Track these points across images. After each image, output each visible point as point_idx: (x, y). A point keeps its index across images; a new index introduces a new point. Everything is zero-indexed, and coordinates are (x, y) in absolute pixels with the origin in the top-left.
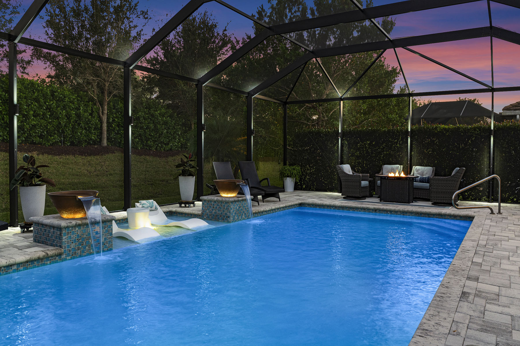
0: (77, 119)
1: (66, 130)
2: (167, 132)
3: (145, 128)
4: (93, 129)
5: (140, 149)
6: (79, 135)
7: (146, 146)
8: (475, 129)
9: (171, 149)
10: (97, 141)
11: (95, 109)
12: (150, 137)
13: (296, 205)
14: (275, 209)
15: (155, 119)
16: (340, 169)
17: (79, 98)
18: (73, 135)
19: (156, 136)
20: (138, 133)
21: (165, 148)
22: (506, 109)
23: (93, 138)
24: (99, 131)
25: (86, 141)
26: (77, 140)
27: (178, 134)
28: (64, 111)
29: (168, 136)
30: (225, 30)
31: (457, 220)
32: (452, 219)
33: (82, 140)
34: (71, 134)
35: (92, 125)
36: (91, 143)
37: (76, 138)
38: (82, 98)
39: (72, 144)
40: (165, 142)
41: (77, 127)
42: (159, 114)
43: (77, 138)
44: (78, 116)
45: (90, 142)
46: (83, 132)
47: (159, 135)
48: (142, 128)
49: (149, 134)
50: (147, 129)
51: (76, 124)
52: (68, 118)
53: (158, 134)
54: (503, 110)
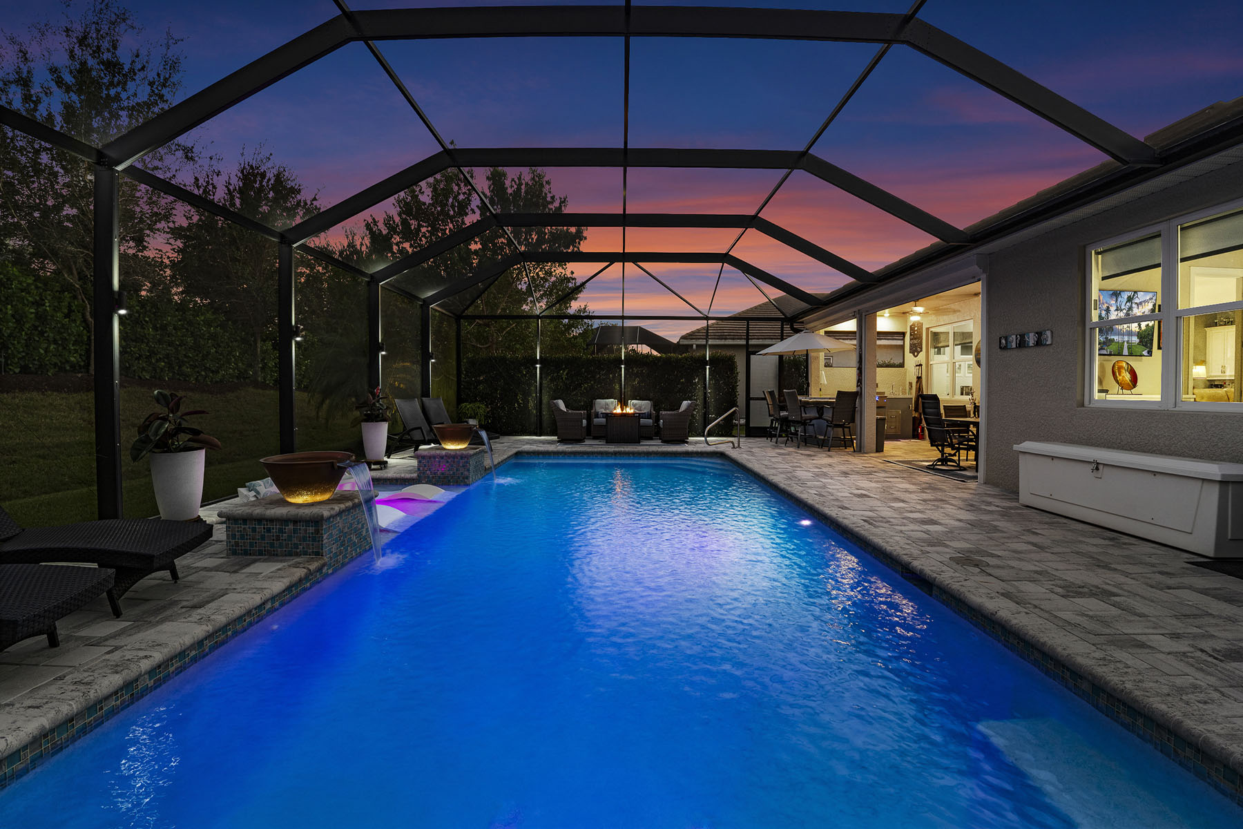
0: (37, 324)
1: (13, 344)
2: (216, 352)
3: (178, 343)
4: (72, 342)
5: (167, 379)
6: (42, 354)
7: (178, 374)
8: (686, 359)
9: (221, 381)
10: (80, 365)
11: (76, 306)
12: (186, 360)
13: (512, 456)
14: (502, 462)
15: (194, 330)
16: (556, 406)
17: (40, 285)
18: (27, 354)
19: (196, 358)
20: (163, 352)
21: (212, 378)
22: (683, 338)
23: (72, 359)
24: (84, 347)
25: (55, 365)
26: (36, 362)
27: (234, 357)
28: (9, 307)
29: (218, 359)
30: (315, 199)
31: (704, 457)
32: (700, 457)
33: (48, 363)
34: (23, 352)
35: (69, 335)
36: (68, 368)
37: (34, 360)
38: (46, 284)
39: (25, 370)
40: (213, 369)
41: (38, 339)
42: (203, 321)
43: (37, 358)
44: (41, 317)
45: (65, 368)
46: (52, 347)
47: (203, 356)
48: (170, 344)
49: (185, 355)
50: (180, 345)
51: (33, 332)
52: (18, 322)
53: (201, 355)
54: (681, 338)
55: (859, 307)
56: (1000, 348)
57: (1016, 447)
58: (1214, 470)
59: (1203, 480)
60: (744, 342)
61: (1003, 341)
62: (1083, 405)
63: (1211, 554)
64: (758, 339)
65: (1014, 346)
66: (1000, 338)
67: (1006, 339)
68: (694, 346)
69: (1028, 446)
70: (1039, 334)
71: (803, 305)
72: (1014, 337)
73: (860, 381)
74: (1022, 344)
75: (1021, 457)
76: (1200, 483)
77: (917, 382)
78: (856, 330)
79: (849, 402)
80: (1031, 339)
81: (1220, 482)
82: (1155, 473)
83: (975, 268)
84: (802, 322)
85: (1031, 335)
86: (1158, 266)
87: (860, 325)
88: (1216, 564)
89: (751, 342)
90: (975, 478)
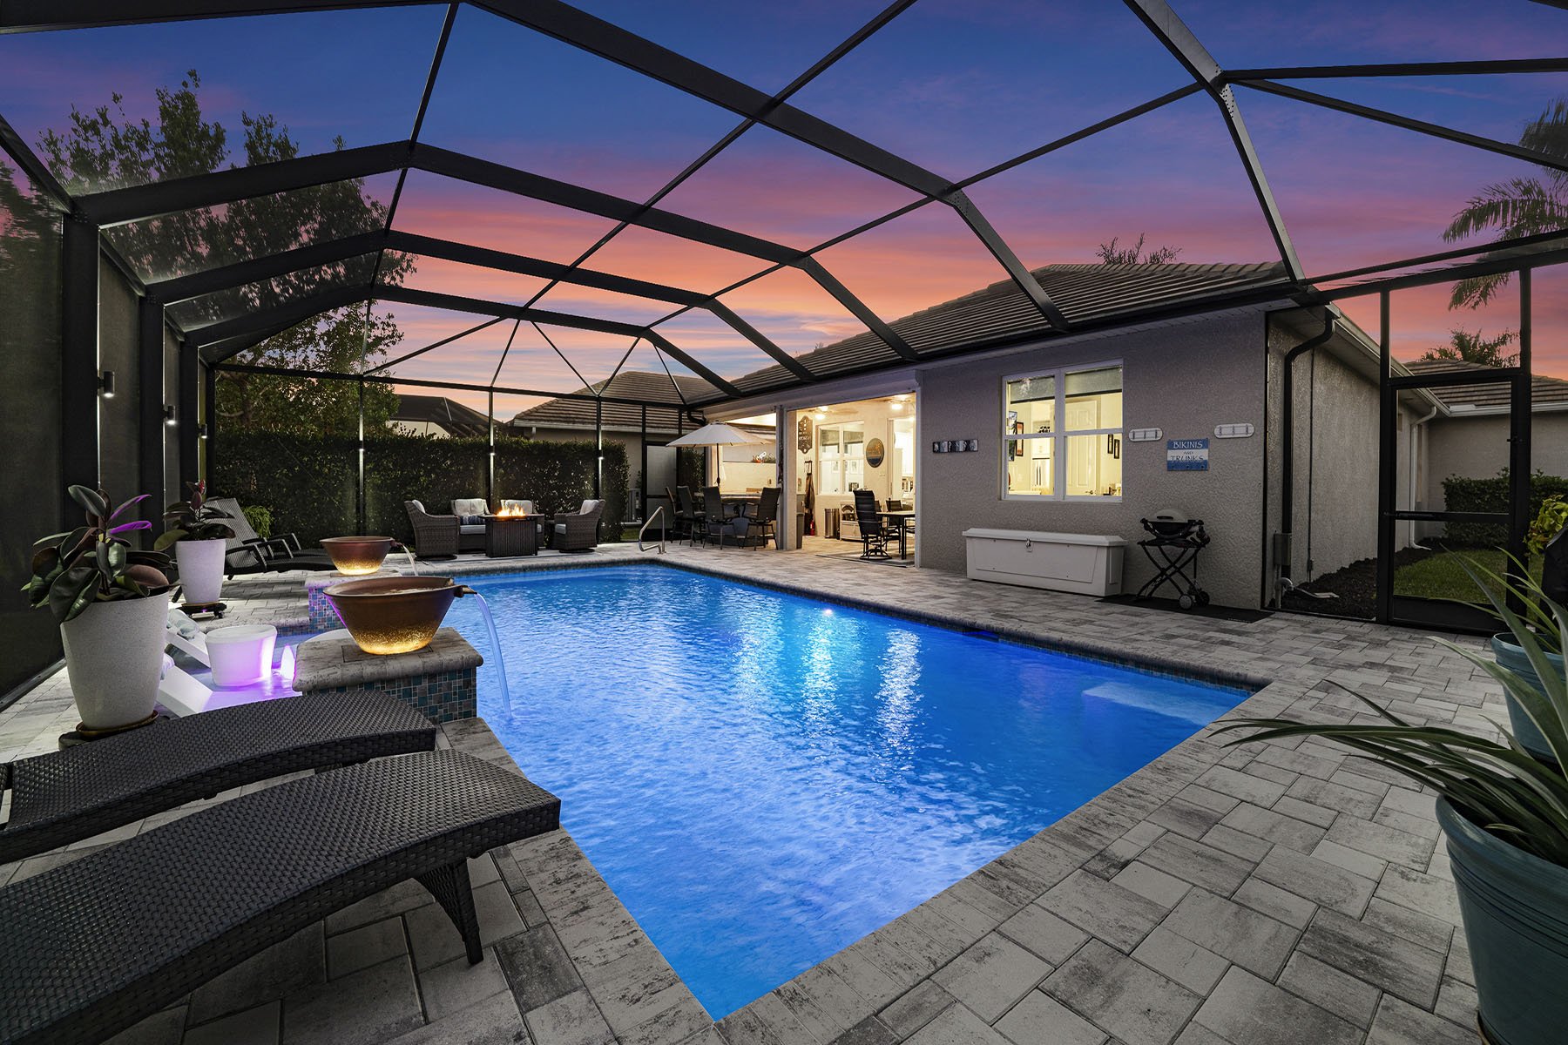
22: (518, 417)
54: (515, 418)
55: (781, 403)
56: (934, 451)
57: (964, 533)
58: (1104, 540)
59: (1098, 546)
60: (639, 430)
61: (937, 446)
62: (1000, 499)
63: (1103, 595)
64: (613, 424)
65: (946, 451)
66: (934, 443)
67: (939, 444)
68: (534, 430)
69: (972, 531)
70: (968, 442)
71: (720, 393)
72: (946, 443)
73: (780, 478)
74: (953, 449)
75: (968, 541)
76: (1095, 549)
77: (807, 479)
78: (775, 425)
79: (771, 499)
80: (961, 446)
81: (1108, 547)
82: (1068, 545)
83: (914, 381)
84: (702, 412)
85: (961, 442)
86: (1053, 398)
87: (781, 420)
88: (1108, 599)
89: (648, 430)
90: (913, 563)
